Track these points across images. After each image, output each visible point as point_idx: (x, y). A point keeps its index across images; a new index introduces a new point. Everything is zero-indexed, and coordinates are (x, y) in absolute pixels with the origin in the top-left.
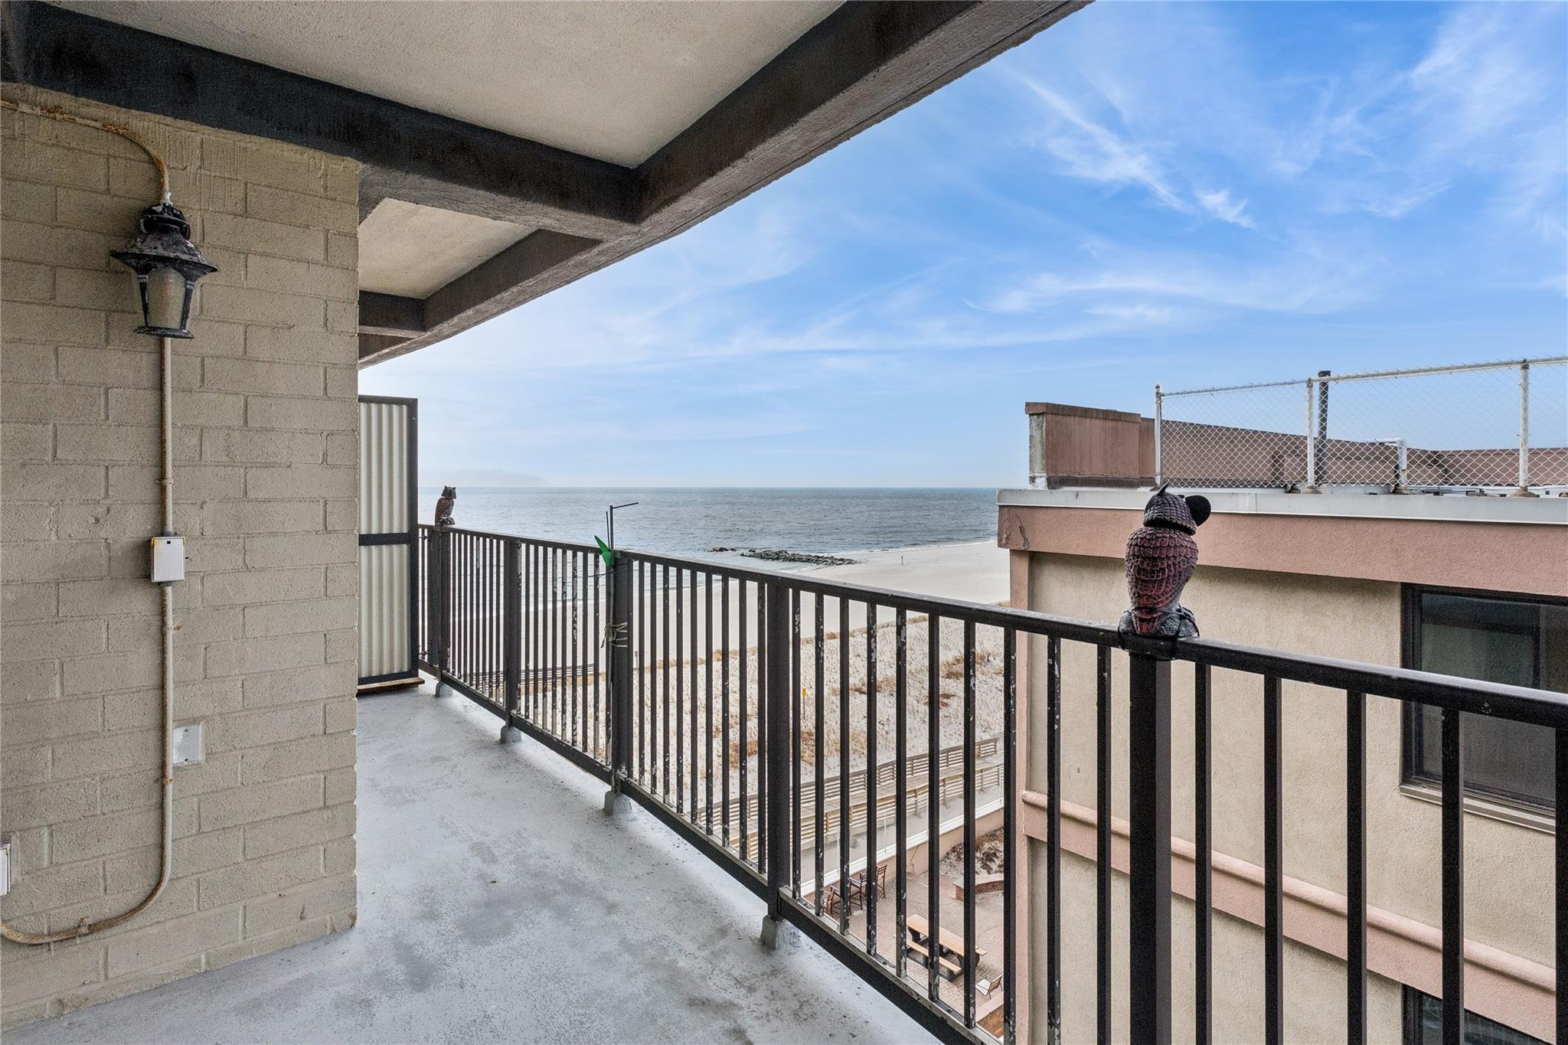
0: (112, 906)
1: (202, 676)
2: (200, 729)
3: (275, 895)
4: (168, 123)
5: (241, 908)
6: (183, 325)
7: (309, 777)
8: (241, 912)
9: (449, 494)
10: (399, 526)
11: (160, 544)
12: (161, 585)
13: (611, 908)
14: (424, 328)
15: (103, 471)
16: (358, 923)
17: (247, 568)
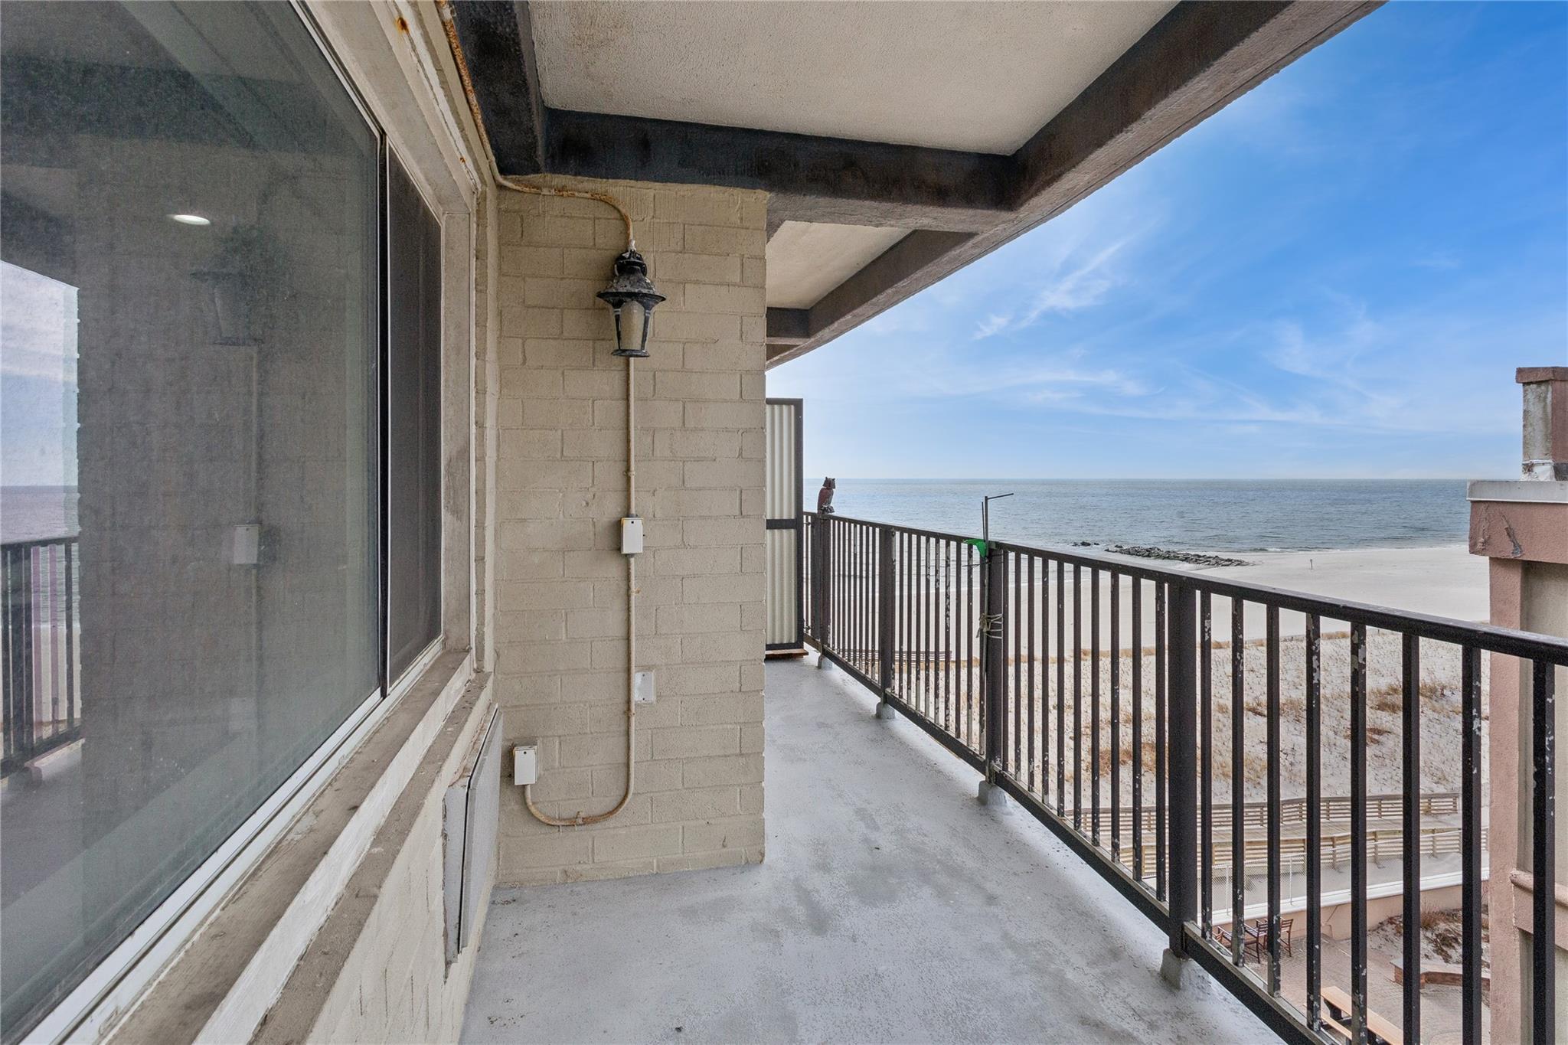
0: (598, 807)
1: (655, 632)
2: (652, 675)
3: (704, 822)
4: (633, 185)
5: (681, 827)
6: (643, 346)
7: (729, 726)
8: (681, 831)
9: (829, 484)
10: (788, 513)
11: (627, 523)
12: (628, 556)
13: (991, 899)
14: (808, 335)
15: (591, 464)
16: (766, 860)
17: (685, 545)
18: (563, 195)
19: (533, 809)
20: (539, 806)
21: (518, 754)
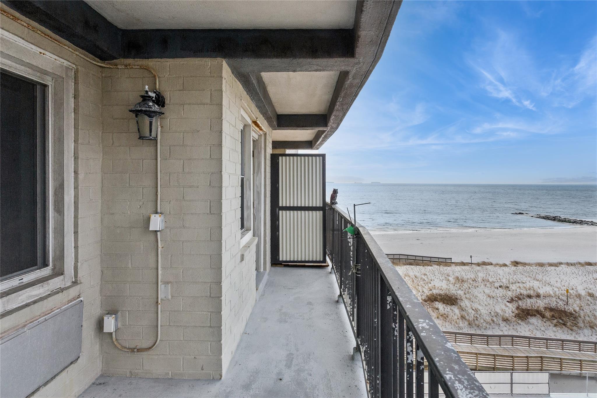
0: (145, 345)
1: (170, 267)
2: (169, 286)
3: (193, 357)
4: (160, 61)
5: (182, 358)
7: (205, 313)
9: (335, 192)
10: (319, 204)
11: (153, 217)
12: (156, 232)
14: (326, 125)
15: (142, 189)
16: (223, 378)
17: (184, 227)
18: (128, 68)
19: (115, 343)
20: (118, 341)
21: (105, 318)
